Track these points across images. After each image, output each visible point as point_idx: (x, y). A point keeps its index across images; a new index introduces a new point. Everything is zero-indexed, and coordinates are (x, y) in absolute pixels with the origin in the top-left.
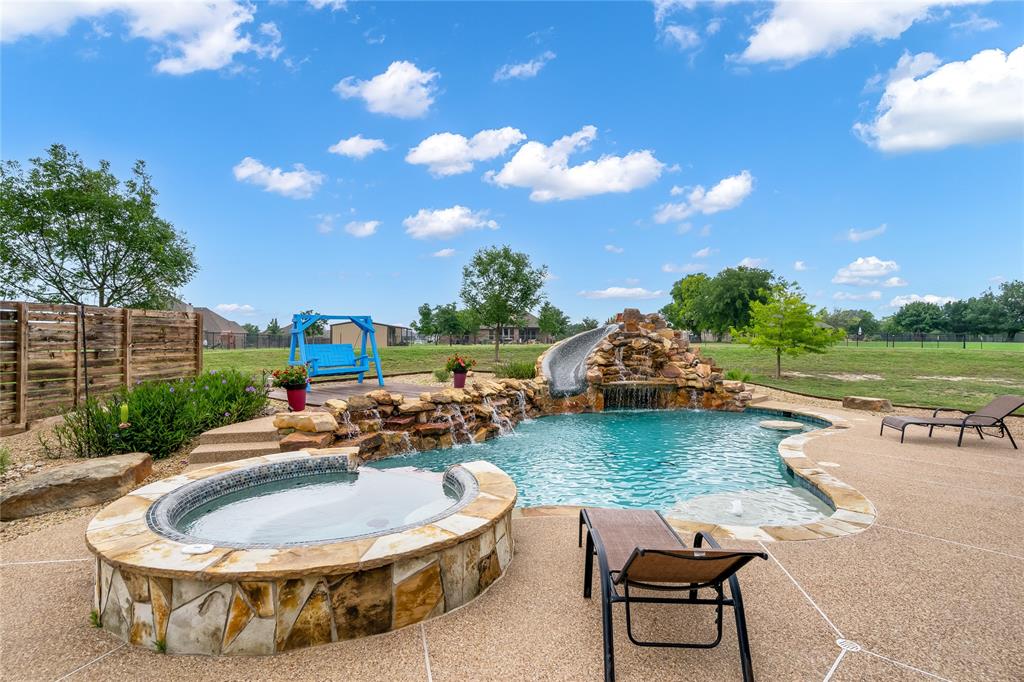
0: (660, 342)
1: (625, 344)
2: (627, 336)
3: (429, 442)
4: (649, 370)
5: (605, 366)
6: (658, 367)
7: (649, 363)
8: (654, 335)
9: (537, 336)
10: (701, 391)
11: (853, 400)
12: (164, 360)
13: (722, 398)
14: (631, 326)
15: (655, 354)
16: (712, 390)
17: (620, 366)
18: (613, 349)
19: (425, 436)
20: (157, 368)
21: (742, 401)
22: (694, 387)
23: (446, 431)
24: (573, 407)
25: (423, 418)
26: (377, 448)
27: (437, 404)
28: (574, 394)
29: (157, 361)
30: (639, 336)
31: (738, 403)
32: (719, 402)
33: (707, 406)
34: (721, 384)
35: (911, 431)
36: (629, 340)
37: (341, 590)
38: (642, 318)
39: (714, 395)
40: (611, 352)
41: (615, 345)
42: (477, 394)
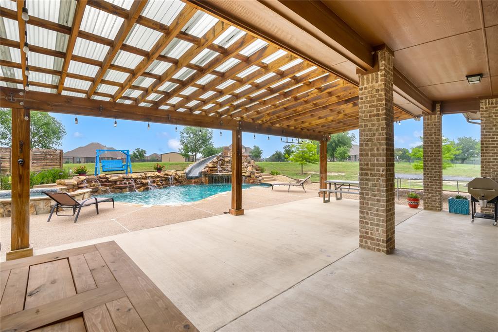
1: (222, 160)
2: (223, 157)
3: (118, 191)
5: (212, 168)
10: (246, 177)
12: (46, 166)
13: (254, 179)
16: (250, 177)
17: (219, 168)
18: (218, 161)
19: (116, 189)
20: (43, 168)
21: (259, 180)
22: (244, 175)
23: (125, 188)
24: (195, 183)
25: (118, 183)
26: (96, 192)
27: (124, 178)
28: (196, 177)
29: (44, 166)
30: (227, 157)
32: (252, 181)
33: (249, 183)
37: (6, 206)
40: (216, 163)
42: (144, 176)
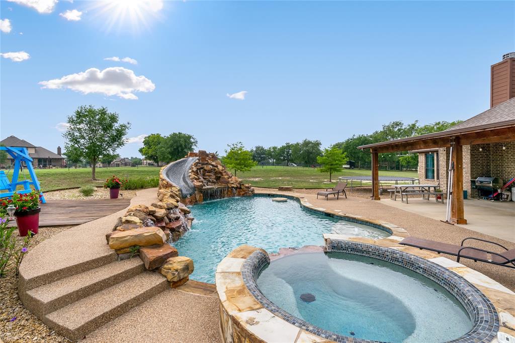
0: (217, 167)
1: (202, 168)
2: (203, 164)
4: (215, 180)
5: (198, 179)
6: (218, 178)
7: (214, 177)
8: (214, 163)
9: (52, 163)
10: (237, 188)
11: (282, 188)
13: (244, 191)
14: (204, 159)
15: (216, 173)
16: (240, 188)
17: (202, 179)
18: (197, 171)
21: (252, 192)
22: (233, 187)
24: (189, 202)
30: (207, 164)
31: (250, 192)
32: (243, 193)
33: (239, 195)
34: (243, 185)
35: (329, 196)
36: (204, 166)
38: (207, 155)
39: (241, 190)
41: (198, 169)
